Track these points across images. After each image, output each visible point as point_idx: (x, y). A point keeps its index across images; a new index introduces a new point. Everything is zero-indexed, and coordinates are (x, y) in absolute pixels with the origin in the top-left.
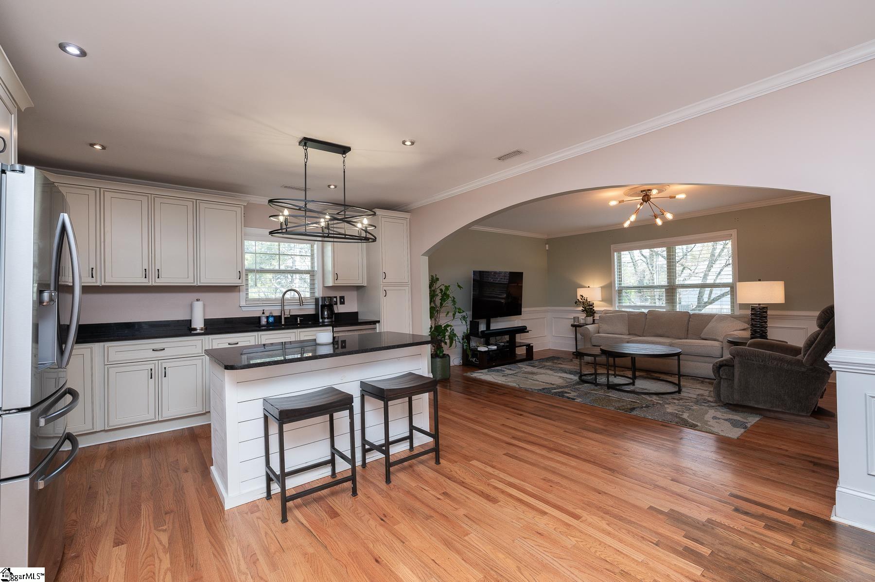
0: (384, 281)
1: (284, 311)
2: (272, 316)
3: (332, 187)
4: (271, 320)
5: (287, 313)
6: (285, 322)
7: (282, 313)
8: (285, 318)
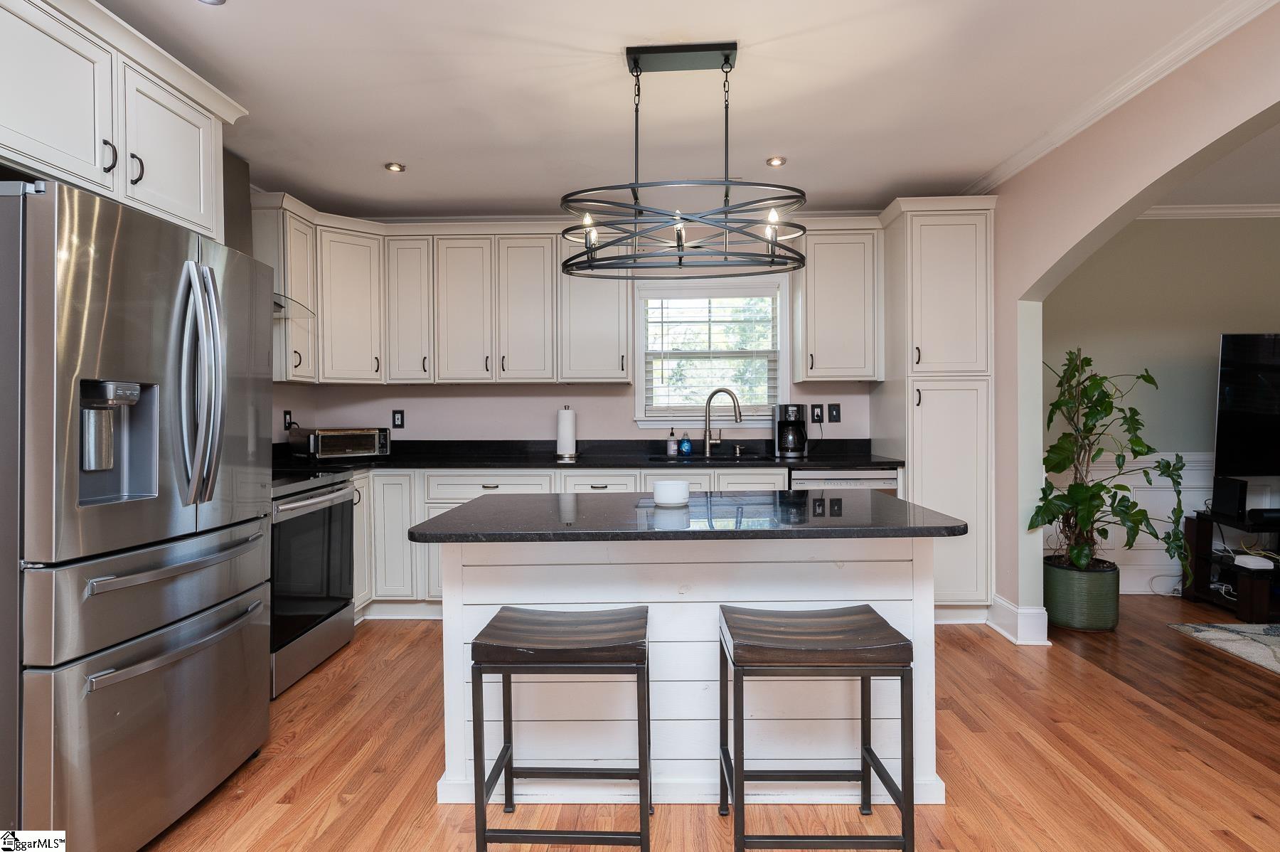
0: (917, 367)
1: (710, 432)
2: (689, 441)
3: (776, 162)
4: (686, 447)
5: (715, 436)
6: (711, 453)
7: (705, 436)
8: (712, 446)
